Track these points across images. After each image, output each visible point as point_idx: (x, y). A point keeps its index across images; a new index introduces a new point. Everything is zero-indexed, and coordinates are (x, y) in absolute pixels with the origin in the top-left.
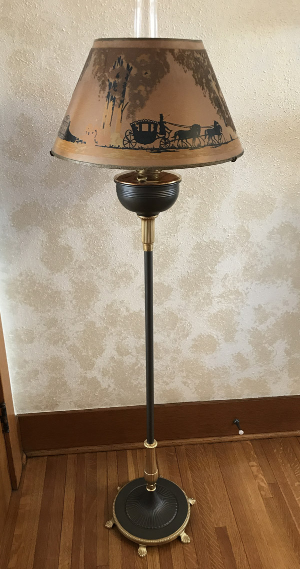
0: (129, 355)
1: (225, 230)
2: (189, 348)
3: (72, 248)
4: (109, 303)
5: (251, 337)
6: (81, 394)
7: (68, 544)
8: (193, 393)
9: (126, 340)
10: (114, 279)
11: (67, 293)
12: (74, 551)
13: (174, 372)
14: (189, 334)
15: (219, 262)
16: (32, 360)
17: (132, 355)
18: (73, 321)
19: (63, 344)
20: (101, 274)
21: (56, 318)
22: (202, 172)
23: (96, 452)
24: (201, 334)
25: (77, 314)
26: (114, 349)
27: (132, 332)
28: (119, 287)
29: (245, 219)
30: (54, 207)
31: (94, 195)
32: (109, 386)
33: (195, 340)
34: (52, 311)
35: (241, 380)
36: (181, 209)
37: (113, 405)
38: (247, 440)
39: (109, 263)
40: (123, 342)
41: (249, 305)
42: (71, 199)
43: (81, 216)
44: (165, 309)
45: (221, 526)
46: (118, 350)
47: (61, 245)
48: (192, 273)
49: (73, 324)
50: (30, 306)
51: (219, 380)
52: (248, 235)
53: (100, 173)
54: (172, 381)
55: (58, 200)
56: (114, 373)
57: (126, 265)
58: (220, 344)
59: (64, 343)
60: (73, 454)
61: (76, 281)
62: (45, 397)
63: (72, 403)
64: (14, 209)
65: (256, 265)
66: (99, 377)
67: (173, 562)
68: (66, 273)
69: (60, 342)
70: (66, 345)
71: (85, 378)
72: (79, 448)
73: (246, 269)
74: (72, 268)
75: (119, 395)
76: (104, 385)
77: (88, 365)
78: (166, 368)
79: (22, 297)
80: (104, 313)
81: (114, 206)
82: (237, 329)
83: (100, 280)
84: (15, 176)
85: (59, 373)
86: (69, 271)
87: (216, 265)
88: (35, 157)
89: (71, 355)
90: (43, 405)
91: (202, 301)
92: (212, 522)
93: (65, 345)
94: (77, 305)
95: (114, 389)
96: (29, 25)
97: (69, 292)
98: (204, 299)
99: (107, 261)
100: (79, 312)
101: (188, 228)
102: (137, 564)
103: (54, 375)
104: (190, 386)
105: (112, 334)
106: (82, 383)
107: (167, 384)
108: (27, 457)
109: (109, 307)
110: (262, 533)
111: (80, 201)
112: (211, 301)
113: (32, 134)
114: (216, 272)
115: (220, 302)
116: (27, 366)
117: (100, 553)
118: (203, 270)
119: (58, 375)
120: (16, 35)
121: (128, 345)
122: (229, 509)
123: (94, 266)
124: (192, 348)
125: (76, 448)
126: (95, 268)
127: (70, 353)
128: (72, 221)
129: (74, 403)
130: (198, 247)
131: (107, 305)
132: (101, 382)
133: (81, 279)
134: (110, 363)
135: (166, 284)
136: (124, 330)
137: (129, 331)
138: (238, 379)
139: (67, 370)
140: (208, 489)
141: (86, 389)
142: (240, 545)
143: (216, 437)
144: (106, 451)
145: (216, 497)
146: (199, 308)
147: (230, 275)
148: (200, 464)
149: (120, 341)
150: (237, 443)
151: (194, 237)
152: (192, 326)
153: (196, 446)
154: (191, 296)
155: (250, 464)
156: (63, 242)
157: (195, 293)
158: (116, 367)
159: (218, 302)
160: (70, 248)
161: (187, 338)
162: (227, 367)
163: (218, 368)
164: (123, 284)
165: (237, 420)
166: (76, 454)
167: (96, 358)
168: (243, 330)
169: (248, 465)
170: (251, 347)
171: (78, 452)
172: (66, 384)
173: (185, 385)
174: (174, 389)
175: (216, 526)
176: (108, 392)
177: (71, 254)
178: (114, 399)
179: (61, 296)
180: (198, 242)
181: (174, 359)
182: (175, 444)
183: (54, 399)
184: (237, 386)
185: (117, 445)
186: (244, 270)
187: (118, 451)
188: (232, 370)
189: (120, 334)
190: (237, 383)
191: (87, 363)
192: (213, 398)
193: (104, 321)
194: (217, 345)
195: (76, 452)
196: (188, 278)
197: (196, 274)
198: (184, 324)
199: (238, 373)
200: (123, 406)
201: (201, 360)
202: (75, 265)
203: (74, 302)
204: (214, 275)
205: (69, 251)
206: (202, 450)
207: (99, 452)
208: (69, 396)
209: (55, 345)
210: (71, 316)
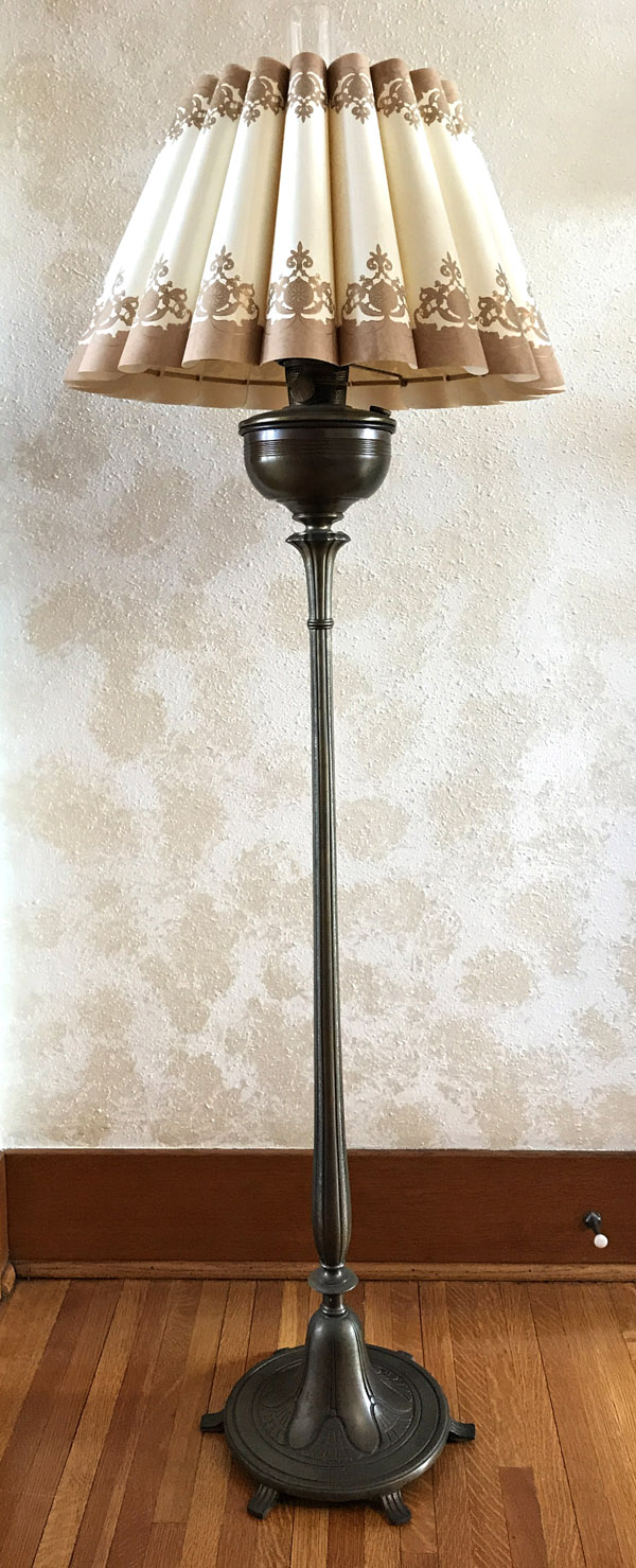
0: (299, 996)
1: (538, 667)
2: (456, 987)
3: (163, 700)
4: (249, 849)
5: (622, 965)
6: (171, 1103)
7: (84, 1469)
8: (470, 1122)
9: (289, 952)
10: (264, 783)
11: (147, 815)
12: (99, 1485)
13: (417, 1056)
14: (455, 945)
15: (527, 750)
16: (51, 995)
17: (305, 998)
18: (157, 890)
19: (130, 954)
20: (229, 769)
21: (117, 880)
22: (477, 522)
23: (203, 1279)
24: (487, 948)
25: (169, 874)
26: (259, 976)
27: (305, 930)
28: (274, 805)
29: (588, 640)
30: (126, 599)
31: (221, 571)
32: (243, 1083)
33: (469, 963)
34: (108, 863)
35: (600, 1092)
36: (427, 611)
37: (252, 1142)
38: (628, 1283)
39: (250, 741)
40: (283, 957)
41: (612, 873)
42: (167, 580)
43: (189, 621)
44: (392, 870)
45: (518, 1464)
46: (269, 980)
47: (138, 692)
48: (460, 777)
49: (158, 900)
50: (57, 846)
51: (539, 1088)
52: (599, 682)
53: (237, 519)
54: (412, 1081)
55: (136, 581)
56: (257, 1047)
57: (292, 748)
58: (538, 980)
59: (132, 951)
60: (138, 1279)
61: (171, 786)
62: (76, 1105)
63: (145, 1128)
64: (35, 600)
65: (623, 760)
66: (219, 1056)
68: (147, 762)
69: (123, 950)
70: (137, 957)
71: (183, 1056)
72: (157, 1265)
73: (598, 772)
74: (162, 752)
75: (269, 1112)
76: (231, 1081)
77: (190, 1017)
78: (395, 1040)
79: (38, 822)
80: (235, 875)
81: (266, 599)
82: (583, 938)
83: (229, 785)
84: (43, 523)
85: (116, 1037)
86: (153, 759)
87: (520, 756)
88: (89, 480)
89: (149, 985)
90: (70, 1129)
91: (487, 854)
92: (493, 1454)
93: (133, 957)
94: (170, 850)
95: (258, 1094)
96: (95, 201)
97: (152, 812)
98: (491, 848)
99: (247, 737)
100: (174, 868)
101: (446, 659)
104: (459, 1101)
105: (254, 933)
106: (172, 1071)
107: (398, 1089)
108: (19, 1278)
109: (248, 858)
111: (188, 586)
112: (509, 854)
113: (87, 430)
114: (520, 776)
115: (535, 858)
116: (37, 1011)
117: (167, 1494)
118: (487, 768)
119: (114, 1041)
120: (66, 221)
121: (294, 967)
122: (547, 1430)
123: (216, 749)
124: (464, 986)
125: (149, 1265)
126: (218, 754)
127: (145, 979)
128: (167, 634)
129: (152, 1128)
130: (472, 707)
131: (244, 851)
132: (224, 1070)
133: (182, 780)
134: (247, 1017)
135: (392, 803)
136: (286, 925)
137: (298, 927)
138: (592, 1088)
139: (138, 1029)
140: (495, 1380)
141: (184, 1088)
142: (566, 1511)
143: (534, 1263)
144: (227, 1279)
145: (516, 1401)
146: (480, 874)
147: (557, 787)
148: (480, 1326)
149: (275, 954)
150: (596, 1287)
151: (461, 683)
152: (460, 922)
153: (476, 1285)
154: (458, 838)
155: (626, 1335)
156: (142, 685)
157: (468, 830)
158: (262, 1030)
159: (529, 859)
160: (159, 700)
161: (451, 957)
162: (560, 1047)
163: (535, 1052)
164: (284, 797)
165: (594, 1215)
166: (146, 1279)
167: (213, 1001)
168: (598, 943)
169: (619, 1336)
170: (624, 993)
171: (152, 1275)
172: (131, 1070)
173: (446, 1097)
174: (416, 1107)
175: (502, 1464)
176: (241, 1101)
177: (161, 713)
178: (255, 1125)
179: (132, 823)
180: (471, 695)
181: (414, 1017)
182: (419, 1275)
183: (100, 1110)
184: (590, 1109)
185: (258, 1264)
186: (594, 775)
187: (262, 1280)
188: (573, 1060)
189: (273, 933)
190: (590, 1101)
191: (188, 1011)
192: (526, 1143)
193: (234, 898)
194: (531, 983)
195: (148, 1276)
196: (448, 790)
197: (470, 781)
198: (442, 916)
199: (591, 1071)
200: (278, 1147)
201: (490, 1025)
202: (169, 745)
203: (163, 840)
204: (514, 785)
205: (157, 708)
206: (494, 1296)
207: (210, 1280)
208: (137, 1105)
209: (111, 957)
210: (154, 878)
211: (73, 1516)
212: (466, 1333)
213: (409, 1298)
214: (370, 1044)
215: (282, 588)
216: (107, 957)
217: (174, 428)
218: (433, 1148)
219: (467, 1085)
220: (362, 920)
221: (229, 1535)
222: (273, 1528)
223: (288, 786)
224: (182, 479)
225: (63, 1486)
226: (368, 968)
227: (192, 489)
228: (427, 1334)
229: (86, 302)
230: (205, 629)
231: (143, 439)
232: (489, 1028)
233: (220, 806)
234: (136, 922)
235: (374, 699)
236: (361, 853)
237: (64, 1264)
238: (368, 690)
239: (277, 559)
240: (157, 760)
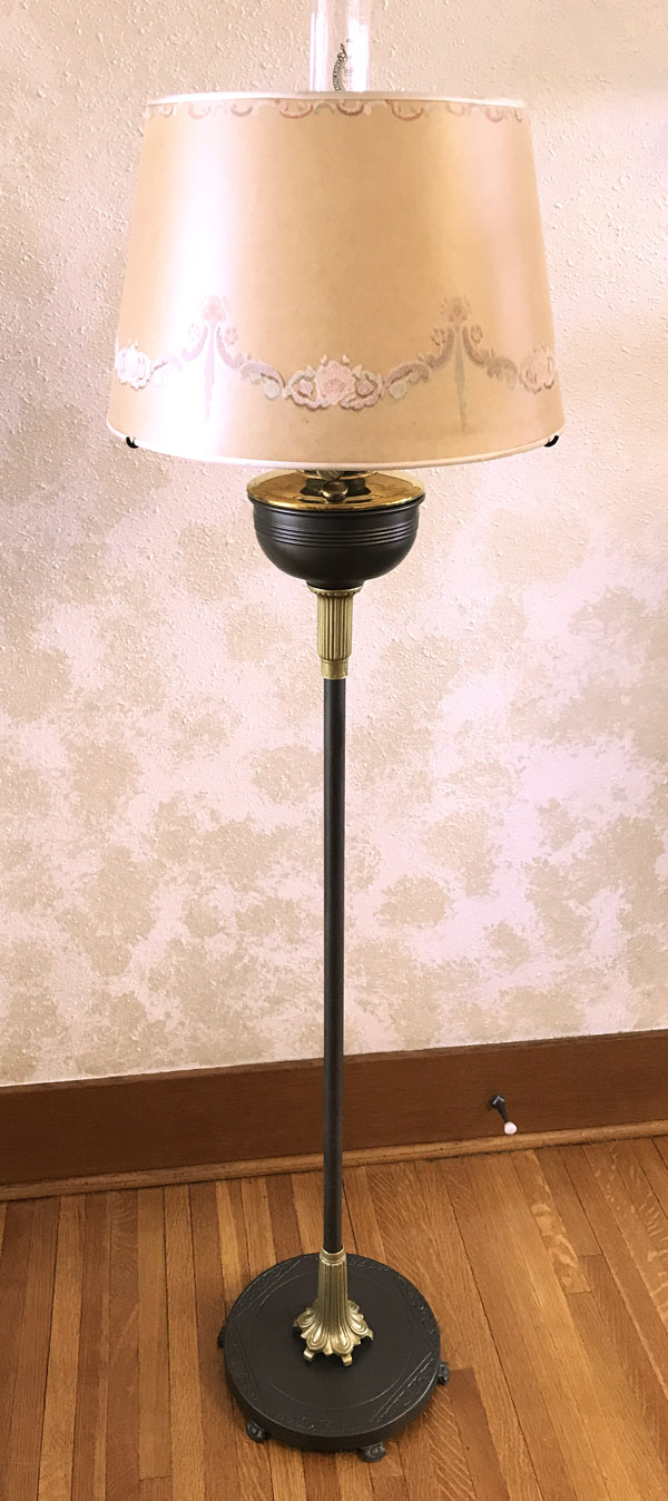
0: (221, 934)
1: (462, 610)
2: (375, 914)
3: (67, 657)
4: (166, 800)
5: (531, 883)
6: (95, 1038)
7: (63, 1428)
8: (386, 1029)
9: (211, 896)
10: (179, 736)
11: (55, 774)
12: (81, 1441)
14: (375, 876)
15: (449, 692)
17: (228, 935)
18: (71, 847)
19: (45, 908)
20: (143, 723)
21: (27, 839)
23: (137, 1189)
24: (405, 876)
25: (82, 830)
26: (180, 919)
27: (226, 873)
28: (192, 757)
29: (512, 581)
30: (19, 553)
31: (123, 519)
32: (168, 1015)
33: (388, 892)
34: (16, 823)
35: (508, 993)
37: (177, 1066)
38: (527, 1149)
39: (164, 695)
40: (204, 899)
41: (527, 801)
42: (63, 530)
43: (91, 574)
44: (313, 812)
45: (461, 1367)
46: (191, 921)
47: (38, 650)
48: (381, 720)
49: (72, 855)
51: (451, 995)
52: (522, 622)
53: (140, 461)
55: (29, 532)
56: (180, 982)
57: (208, 700)
58: (453, 901)
59: (48, 905)
60: (73, 1194)
61: (79, 742)
65: (541, 697)
66: (142, 993)
68: (52, 722)
69: (37, 904)
70: (54, 910)
71: (105, 996)
72: (89, 1180)
73: (516, 709)
74: (68, 710)
75: (195, 1038)
76: (156, 1014)
77: (111, 960)
80: (152, 826)
81: (176, 548)
82: (496, 862)
83: (143, 740)
85: (36, 985)
86: (59, 718)
87: (441, 698)
89: (67, 935)
91: (407, 791)
93: (50, 909)
94: (82, 806)
95: (182, 1024)
97: (61, 771)
98: (411, 786)
99: (160, 691)
100: (88, 823)
102: (245, 1469)
104: (377, 1012)
105: (174, 879)
106: (95, 1010)
109: (166, 810)
110: (564, 1383)
111: (88, 536)
112: (429, 790)
114: (440, 717)
115: (454, 792)
117: (147, 1444)
118: (408, 710)
119: (34, 989)
121: (216, 908)
122: (480, 1324)
123: (127, 705)
124: (382, 912)
125: (84, 1180)
127: (64, 930)
128: (67, 588)
129: (77, 1061)
130: (395, 652)
131: (161, 803)
132: (147, 1005)
133: (92, 738)
134: (169, 956)
136: (207, 870)
137: (219, 871)
138: (500, 991)
139: (58, 976)
140: (426, 1275)
141: (109, 1024)
142: (509, 1411)
143: (445, 1141)
144: (160, 1186)
145: (448, 1295)
146: (399, 810)
147: (476, 725)
148: (404, 1214)
149: (196, 897)
150: (501, 1157)
151: (383, 627)
152: (380, 855)
153: (394, 1167)
154: (378, 779)
155: (535, 1209)
156: (42, 642)
157: (388, 770)
158: (184, 966)
159: (448, 793)
160: (62, 657)
161: (370, 888)
162: (472, 960)
163: (448, 964)
164: (202, 749)
165: (498, 1096)
166: (82, 1193)
167: (134, 945)
168: (511, 866)
169: (528, 1212)
170: (533, 907)
171: (87, 1190)
172: (54, 1012)
173: (365, 1010)
176: (166, 1030)
177: (65, 671)
178: (181, 1050)
179: (39, 783)
180: (393, 640)
183: (24, 1051)
184: (499, 1008)
185: (188, 1168)
186: (513, 712)
187: (194, 1183)
188: (485, 969)
189: (194, 879)
190: (498, 1002)
191: (109, 956)
192: (438, 1041)
193: (152, 848)
194: (446, 905)
195: (82, 1191)
196: (369, 733)
197: (391, 723)
198: (361, 852)
199: (501, 977)
200: (203, 1067)
201: (407, 944)
202: (76, 702)
203: (75, 798)
204: (435, 726)
205: (61, 666)
206: (412, 1177)
207: (143, 1188)
208: (62, 1043)
209: (25, 912)
210: (67, 834)
211: (62, 1483)
212: (393, 1224)
214: (291, 970)
215: (193, 536)
216: (22, 912)
217: (63, 360)
218: (352, 1053)
219: (385, 998)
220: (283, 860)
221: (213, 1485)
222: (252, 1471)
223: (206, 738)
224: (76, 418)
225: (45, 1449)
226: (289, 903)
227: (87, 428)
228: (357, 1229)
230: (109, 581)
231: (27, 373)
232: (407, 947)
233: (134, 761)
236: (282, 798)
239: (186, 504)
240: (62, 719)
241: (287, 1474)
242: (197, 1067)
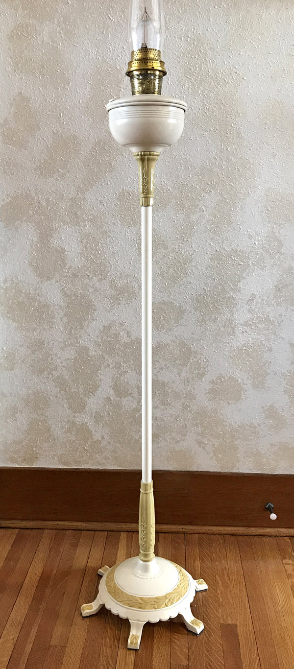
0: (130, 396)
1: (250, 237)
2: (206, 394)
3: (65, 251)
4: (106, 325)
5: (287, 384)
6: (68, 446)
7: (19, 618)
8: (211, 458)
9: (126, 376)
10: (114, 293)
11: (57, 307)
12: (26, 626)
13: (186, 426)
14: (206, 373)
15: (243, 278)
16: (11, 393)
17: (133, 397)
18: (62, 344)
19: (49, 375)
20: (97, 285)
21: (43, 339)
22: (221, 163)
23: (81, 530)
24: (221, 374)
25: (68, 336)
26: (111, 386)
27: (133, 365)
28: (119, 304)
29: (275, 223)
30: (48, 200)
31: (94, 187)
32: (103, 438)
33: (212, 382)
34: (38, 330)
35: (275, 445)
36: (196, 208)
37: (107, 466)
38: (285, 536)
39: (108, 272)
40: (123, 378)
41: (284, 339)
42: (67, 191)
43: (78, 212)
44: (176, 336)
45: (230, 622)
46: (116, 387)
47: (53, 246)
48: (210, 291)
49: (62, 349)
50: (14, 322)
51: (245, 443)
52: (281, 244)
53: (102, 160)
54: (184, 438)
55: (52, 191)
57: (128, 276)
58: (246, 391)
59: (50, 373)
60: (51, 529)
61: (69, 293)
62: (23, 446)
63: (56, 458)
65: (291, 284)
66: (91, 423)
67: (154, 654)
68: (57, 282)
69: (45, 372)
70: (52, 376)
71: (74, 423)
72: (60, 523)
73: (278, 289)
74: (65, 277)
75: (115, 451)
76: (97, 436)
77: (79, 406)
78: (176, 418)
79: (5, 310)
80: (100, 337)
81: (116, 201)
82: (268, 371)
83: (97, 294)
84: (7, 162)
85: (42, 414)
87: (240, 281)
88: (30, 141)
89: (58, 390)
90: (20, 457)
91: (223, 329)
92: (218, 617)
93: (51, 376)
94: (68, 324)
95: (109, 443)
97: (60, 306)
98: (224, 326)
99: (106, 270)
100: (70, 333)
101: (205, 232)
102: (104, 649)
103: (36, 416)
104: (206, 448)
105: (108, 365)
106: (69, 431)
109: (107, 328)
110: (287, 638)
111: (78, 194)
112: (233, 329)
113: (29, 115)
114: (240, 291)
115: (246, 332)
116: (4, 400)
117: (58, 631)
118: (223, 287)
119: (41, 416)
120: (19, 9)
121: (128, 382)
122: (245, 606)
123: (91, 276)
124: (209, 393)
125: (56, 523)
126: (92, 278)
127: (56, 387)
128: (67, 218)
129: (58, 457)
130: (217, 257)
132: (93, 431)
133: (74, 291)
134: (105, 406)
135: (177, 303)
136: (124, 362)
137: (129, 363)
138: (271, 443)
139: (52, 410)
140: (220, 582)
141: (74, 439)
142: (253, 646)
143: (241, 526)
144: (93, 530)
145: (230, 592)
146: (219, 339)
147: (257, 296)
148: (214, 556)
149: (118, 376)
150: (270, 539)
151: (212, 244)
152: (209, 362)
153: (213, 536)
154: (208, 321)
155: (285, 561)
156: (55, 243)
157: (213, 317)
158: (112, 412)
159: (243, 332)
160: (63, 251)
161: (203, 379)
162: (256, 424)
163: (244, 426)
164: (124, 300)
165: (270, 504)
166: (55, 529)
167: (88, 398)
168: (275, 374)
169: (281, 562)
170: (288, 397)
171: (58, 528)
172: (49, 430)
173: (200, 446)
174: (185, 450)
175: (222, 622)
176: (102, 446)
177: (64, 258)
178: (108, 458)
179: (50, 311)
180: (217, 250)
181: (185, 407)
182: (185, 530)
183: (34, 449)
184: (270, 453)
185: (108, 524)
186: (276, 291)
187: (110, 531)
188: (262, 430)
189: (118, 366)
190: (270, 450)
191: (76, 403)
192: (238, 469)
193: (99, 348)
194: (242, 392)
196: (204, 297)
197: (215, 293)
198: (199, 359)
199: (271, 435)
200: (119, 468)
202: (68, 273)
203: (65, 320)
204: (237, 295)
205: (62, 255)
206: (221, 541)
207: (85, 530)
208: (52, 447)
209: (40, 376)
210: (61, 338)
211: (11, 641)
212: (207, 559)
213: (180, 541)
215: (124, 195)
216: (38, 376)
217: (72, 115)
218: (194, 470)
219: (210, 441)
221: (86, 653)
222: (108, 650)
223: (126, 294)
224: (76, 140)
225: (8, 626)
226: (163, 383)
227: (80, 145)
228: (188, 559)
229: (29, 50)
230: (86, 215)
231: (56, 120)
232: (221, 413)
233: (92, 304)
234: (52, 359)
235: (169, 252)
236: (161, 327)
237: (16, 521)
238: (166, 248)
239: (122, 181)
240: (62, 281)
241: (126, 655)
242: (115, 467)
